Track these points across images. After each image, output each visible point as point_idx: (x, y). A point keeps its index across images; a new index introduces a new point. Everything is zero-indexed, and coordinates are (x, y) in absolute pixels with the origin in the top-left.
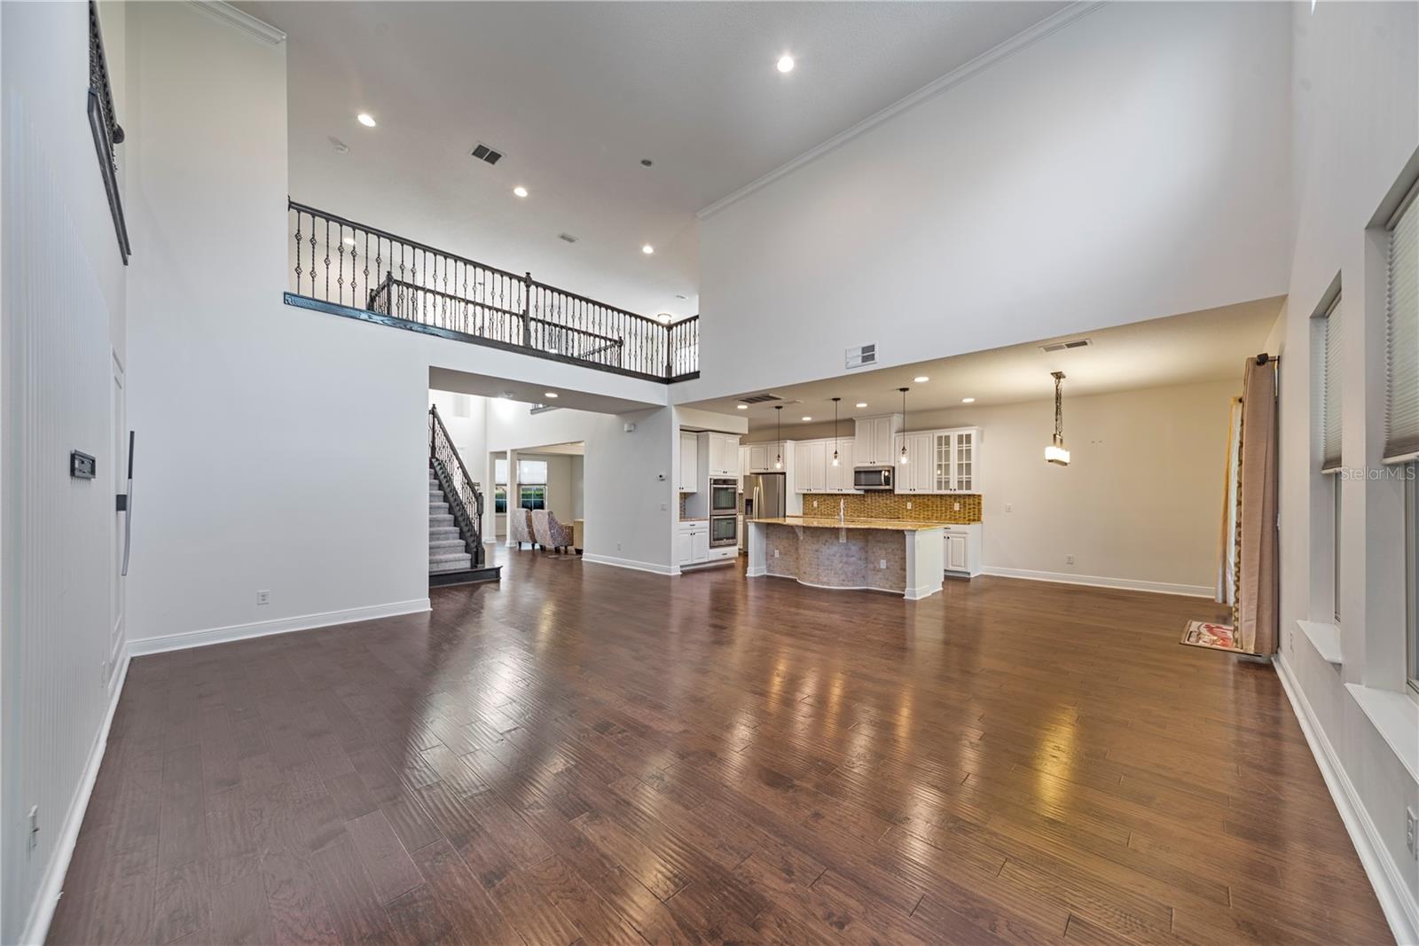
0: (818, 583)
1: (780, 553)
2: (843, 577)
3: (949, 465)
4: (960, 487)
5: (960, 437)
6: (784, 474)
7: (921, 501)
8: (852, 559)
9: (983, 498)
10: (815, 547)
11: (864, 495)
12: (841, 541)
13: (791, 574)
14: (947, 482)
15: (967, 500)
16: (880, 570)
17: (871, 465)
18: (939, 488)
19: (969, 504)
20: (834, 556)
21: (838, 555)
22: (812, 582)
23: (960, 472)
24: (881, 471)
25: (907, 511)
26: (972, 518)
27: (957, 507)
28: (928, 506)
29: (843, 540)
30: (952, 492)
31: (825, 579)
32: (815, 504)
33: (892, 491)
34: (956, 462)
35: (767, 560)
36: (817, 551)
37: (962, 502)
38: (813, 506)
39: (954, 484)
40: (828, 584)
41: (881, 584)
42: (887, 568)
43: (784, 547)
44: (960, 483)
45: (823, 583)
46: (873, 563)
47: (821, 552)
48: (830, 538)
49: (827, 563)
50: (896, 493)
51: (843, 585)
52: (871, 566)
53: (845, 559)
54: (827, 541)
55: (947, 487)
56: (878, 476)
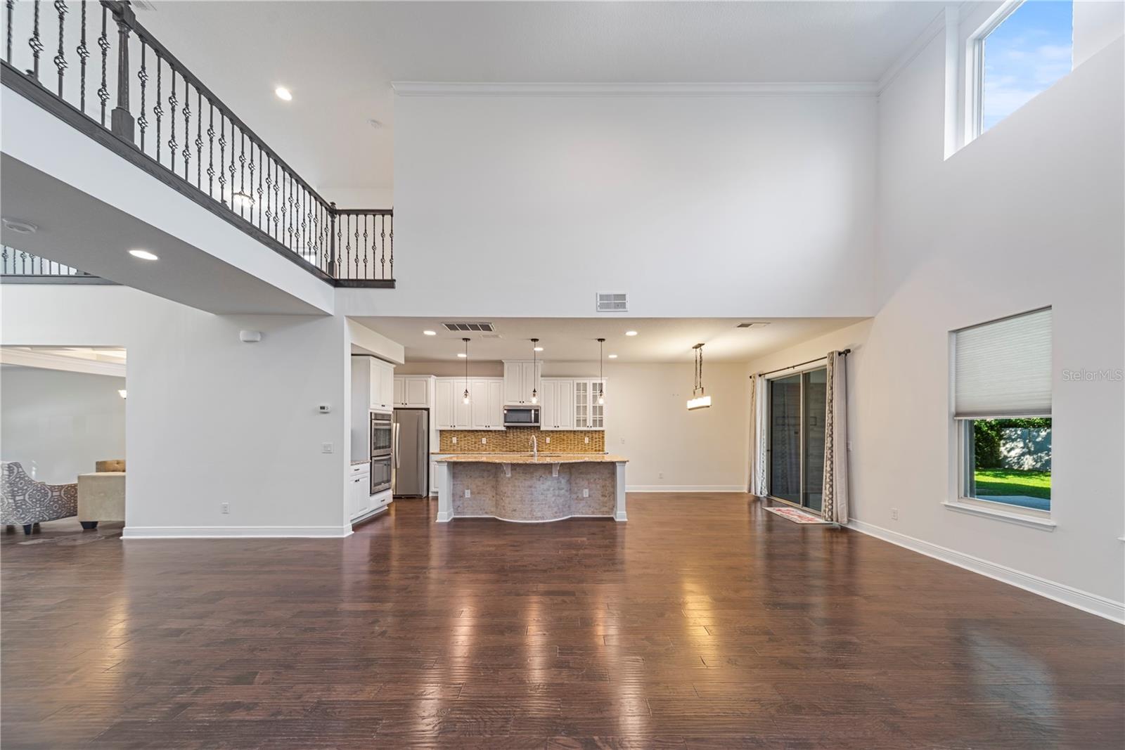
0: (532, 519)
1: (471, 493)
2: (555, 509)
3: (586, 406)
4: (595, 425)
5: (594, 385)
6: (428, 410)
7: (558, 436)
8: (563, 492)
9: (605, 433)
10: (528, 483)
11: (506, 432)
12: (554, 476)
13: (486, 513)
14: (585, 421)
15: (594, 435)
16: (583, 499)
17: (520, 404)
18: (578, 425)
19: (596, 438)
20: (548, 490)
21: (552, 489)
22: (525, 518)
23: (594, 413)
24: (531, 410)
25: (546, 444)
26: (597, 449)
27: (587, 440)
28: (563, 440)
29: (555, 475)
30: (588, 429)
31: (539, 514)
32: (455, 440)
33: (539, 427)
34: (592, 405)
35: (454, 501)
36: (531, 487)
37: (591, 437)
38: (451, 442)
39: (590, 423)
40: (543, 518)
41: (584, 512)
42: (590, 496)
43: (477, 486)
44: (595, 421)
45: (536, 519)
46: (576, 493)
47: (535, 487)
48: (544, 473)
49: (541, 498)
50: (541, 429)
51: (555, 517)
52: (574, 496)
53: (557, 492)
54: (541, 477)
55: (585, 425)
56: (529, 415)
